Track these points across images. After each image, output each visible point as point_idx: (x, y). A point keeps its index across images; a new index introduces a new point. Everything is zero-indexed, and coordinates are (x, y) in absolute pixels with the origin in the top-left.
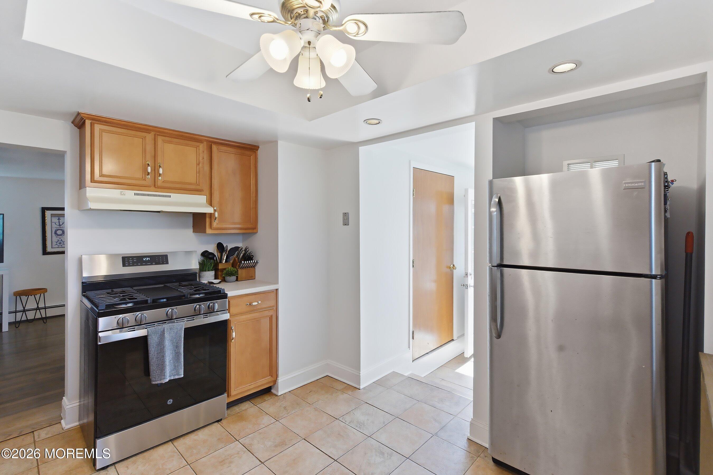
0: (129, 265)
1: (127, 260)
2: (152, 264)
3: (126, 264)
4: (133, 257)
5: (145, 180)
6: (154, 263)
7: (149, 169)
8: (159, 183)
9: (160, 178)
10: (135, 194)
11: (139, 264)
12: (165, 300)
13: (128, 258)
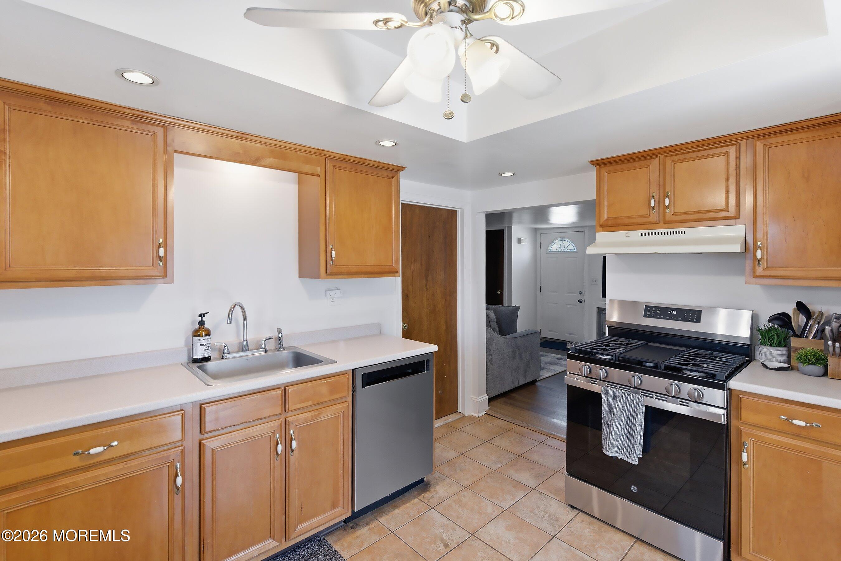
0: (650, 317)
1: (649, 310)
2: (677, 320)
3: (648, 314)
4: (656, 308)
5: (649, 216)
6: (680, 319)
7: (653, 203)
8: (668, 217)
9: (668, 211)
10: (641, 234)
11: (662, 317)
12: (652, 365)
13: (652, 307)
